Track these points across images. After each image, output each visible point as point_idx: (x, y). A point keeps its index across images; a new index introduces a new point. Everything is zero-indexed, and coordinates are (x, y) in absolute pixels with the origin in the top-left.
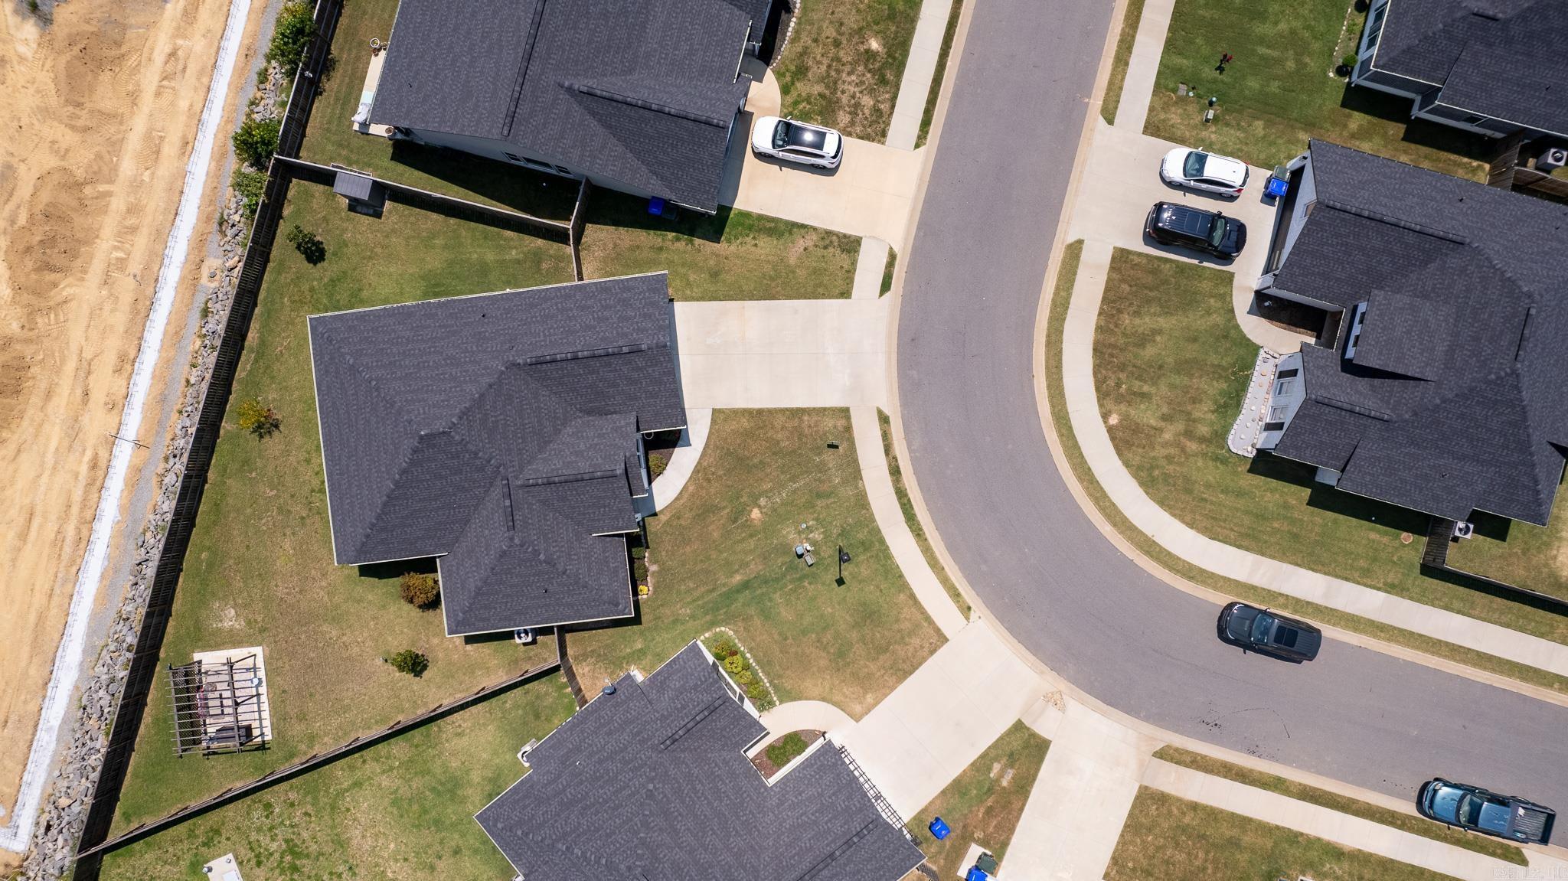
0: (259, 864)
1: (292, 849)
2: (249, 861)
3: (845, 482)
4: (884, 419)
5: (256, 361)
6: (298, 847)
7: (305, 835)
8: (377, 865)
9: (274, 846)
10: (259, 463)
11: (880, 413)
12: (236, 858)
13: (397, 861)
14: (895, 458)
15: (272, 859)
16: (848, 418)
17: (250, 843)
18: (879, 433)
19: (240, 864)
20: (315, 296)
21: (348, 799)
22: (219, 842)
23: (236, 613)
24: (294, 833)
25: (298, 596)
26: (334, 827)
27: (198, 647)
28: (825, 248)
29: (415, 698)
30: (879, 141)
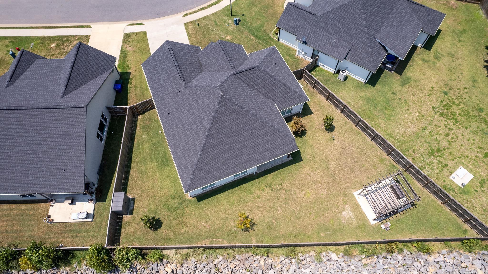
0: (446, 165)
1: (431, 153)
2: (448, 170)
3: (210, 19)
4: (186, 15)
5: (217, 237)
6: (429, 151)
7: (422, 150)
8: (417, 119)
9: (435, 161)
10: (267, 220)
11: (183, 16)
12: (450, 175)
13: (411, 113)
14: (198, 10)
15: (441, 161)
16: (188, 23)
17: (440, 171)
18: (191, 15)
19: (451, 173)
20: (178, 216)
21: (398, 137)
22: (448, 185)
23: (343, 211)
24: (425, 155)
25: (323, 183)
26: (412, 140)
27: (368, 224)
28: (129, 41)
29: (343, 124)
30: (89, 37)
